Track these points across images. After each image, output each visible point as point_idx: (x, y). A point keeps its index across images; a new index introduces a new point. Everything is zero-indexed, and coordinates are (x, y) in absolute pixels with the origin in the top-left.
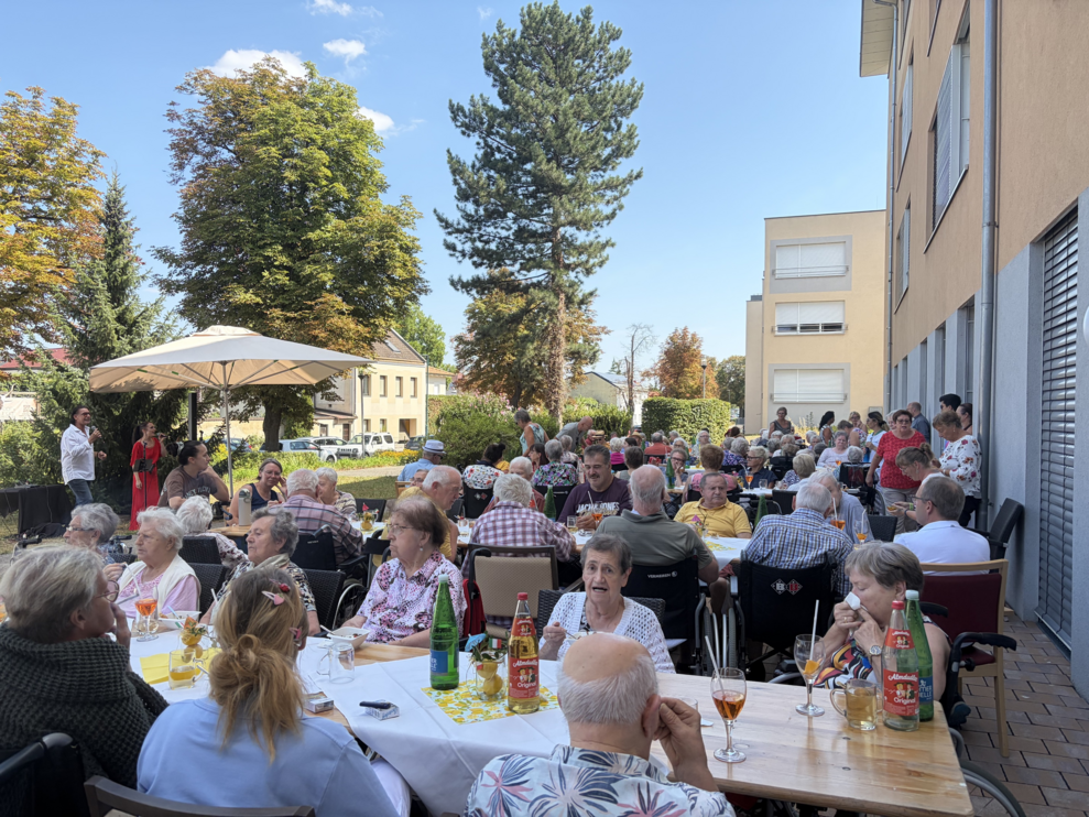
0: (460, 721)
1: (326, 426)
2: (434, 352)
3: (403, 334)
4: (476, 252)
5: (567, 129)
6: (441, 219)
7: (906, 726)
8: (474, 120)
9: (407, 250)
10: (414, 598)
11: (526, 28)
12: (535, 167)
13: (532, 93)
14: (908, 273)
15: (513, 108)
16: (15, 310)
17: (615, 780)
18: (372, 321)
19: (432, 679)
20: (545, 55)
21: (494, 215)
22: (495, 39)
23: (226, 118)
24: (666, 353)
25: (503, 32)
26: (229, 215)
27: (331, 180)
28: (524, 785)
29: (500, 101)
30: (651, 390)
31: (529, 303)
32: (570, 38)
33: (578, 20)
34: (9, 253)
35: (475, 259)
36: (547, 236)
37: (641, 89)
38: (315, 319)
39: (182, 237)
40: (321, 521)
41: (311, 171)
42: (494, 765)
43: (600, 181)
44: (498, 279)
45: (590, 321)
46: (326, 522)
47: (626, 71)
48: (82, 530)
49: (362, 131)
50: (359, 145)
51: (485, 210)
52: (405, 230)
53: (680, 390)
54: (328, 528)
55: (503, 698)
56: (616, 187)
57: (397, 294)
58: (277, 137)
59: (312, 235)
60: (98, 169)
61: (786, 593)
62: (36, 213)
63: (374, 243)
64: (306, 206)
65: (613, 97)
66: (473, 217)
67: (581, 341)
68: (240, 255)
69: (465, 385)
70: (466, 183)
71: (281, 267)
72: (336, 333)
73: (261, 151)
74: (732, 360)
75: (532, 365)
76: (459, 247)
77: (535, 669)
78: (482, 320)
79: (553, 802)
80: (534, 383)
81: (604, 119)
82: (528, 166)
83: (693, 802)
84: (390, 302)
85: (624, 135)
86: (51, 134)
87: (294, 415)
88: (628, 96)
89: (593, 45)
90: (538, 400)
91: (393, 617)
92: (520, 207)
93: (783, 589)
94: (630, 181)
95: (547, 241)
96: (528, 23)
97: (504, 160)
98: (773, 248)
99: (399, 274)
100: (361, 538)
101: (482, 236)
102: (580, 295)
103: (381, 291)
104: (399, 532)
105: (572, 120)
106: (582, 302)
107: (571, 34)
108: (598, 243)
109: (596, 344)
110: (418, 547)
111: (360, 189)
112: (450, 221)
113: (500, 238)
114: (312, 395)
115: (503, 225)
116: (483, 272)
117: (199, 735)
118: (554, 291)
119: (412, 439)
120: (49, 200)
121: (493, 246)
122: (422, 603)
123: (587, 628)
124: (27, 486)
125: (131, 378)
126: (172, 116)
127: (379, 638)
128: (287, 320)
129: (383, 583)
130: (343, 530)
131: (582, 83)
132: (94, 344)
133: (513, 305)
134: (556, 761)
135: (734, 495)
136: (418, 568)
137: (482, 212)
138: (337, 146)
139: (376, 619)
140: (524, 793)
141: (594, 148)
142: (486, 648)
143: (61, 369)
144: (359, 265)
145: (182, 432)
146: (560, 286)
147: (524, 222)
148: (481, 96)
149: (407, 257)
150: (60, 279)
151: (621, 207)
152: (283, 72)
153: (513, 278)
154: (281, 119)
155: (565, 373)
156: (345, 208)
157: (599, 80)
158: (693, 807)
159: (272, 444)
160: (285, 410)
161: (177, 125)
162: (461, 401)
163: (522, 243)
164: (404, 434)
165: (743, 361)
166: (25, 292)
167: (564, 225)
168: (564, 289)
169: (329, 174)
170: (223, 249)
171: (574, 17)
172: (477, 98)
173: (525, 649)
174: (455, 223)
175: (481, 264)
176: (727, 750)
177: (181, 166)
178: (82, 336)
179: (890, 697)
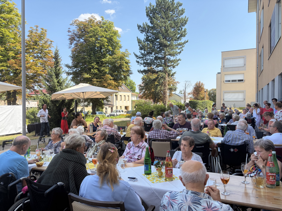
0: (153, 182)
1: (107, 108)
2: (133, 89)
3: (125, 84)
4: (144, 63)
5: (168, 30)
6: (135, 55)
7: (272, 187)
8: (144, 29)
9: (127, 63)
10: (137, 151)
11: (157, 4)
12: (160, 40)
13: (159, 21)
14: (263, 66)
15: (154, 25)
16: (33, 80)
17: (201, 200)
18: (118, 81)
19: (145, 172)
20: (162, 11)
21: (149, 53)
22: (149, 8)
23: (82, 31)
24: (194, 88)
25: (151, 6)
26: (83, 55)
27: (108, 46)
28: (176, 199)
29: (150, 24)
30: (190, 98)
31: (158, 76)
32: (169, 6)
33: (171, 2)
34: (31, 66)
35: (144, 65)
36: (163, 58)
37: (188, 19)
38: (104, 81)
39: (71, 61)
40: (111, 132)
41: (103, 44)
42: (168, 194)
43: (177, 43)
44: (150, 70)
45: (174, 80)
46: (112, 132)
47: (184, 14)
48: (55, 134)
49: (115, 33)
50: (115, 37)
51: (147, 52)
52: (126, 58)
53: (198, 98)
54: (113, 134)
55: (163, 177)
56: (181, 45)
57: (124, 74)
58: (94, 35)
59: (103, 60)
60: (52, 45)
61: (234, 152)
62: (38, 57)
63: (119, 62)
64: (102, 53)
65: (180, 21)
66: (143, 54)
67: (172, 85)
68: (85, 65)
69: (141, 97)
70: (142, 45)
71: (96, 68)
72: (109, 85)
73: (90, 39)
74: (212, 90)
75: (159, 92)
76: (140, 62)
77: (172, 170)
78: (146, 81)
79: (184, 204)
80: (159, 97)
81: (178, 27)
82: (158, 40)
83: (221, 206)
84: (123, 77)
85: (183, 31)
86: (41, 37)
87: (99, 105)
88: (184, 21)
89: (175, 8)
90: (160, 101)
91: (132, 156)
92: (156, 51)
93: (233, 151)
94: (185, 43)
95: (163, 60)
96: (157, 3)
97: (151, 39)
98: (224, 60)
99: (125, 69)
100: (121, 136)
101: (146, 59)
102: (172, 73)
103: (120, 74)
104: (133, 135)
105: (169, 28)
106: (172, 75)
107: (169, 5)
108: (177, 59)
109: (176, 86)
110: (138, 139)
111: (115, 48)
112: (138, 55)
113: (151, 59)
114: (104, 100)
115: (151, 56)
116: (146, 68)
117: (95, 184)
118: (165, 72)
119: (128, 111)
120: (40, 53)
121: (149, 61)
122: (139, 153)
123: (183, 160)
124: (37, 123)
125: (61, 97)
126: (69, 31)
127: (129, 161)
128: (97, 81)
129: (129, 147)
130: (116, 134)
131: (172, 18)
132: (52, 88)
133: (154, 76)
134: (184, 193)
135: (217, 126)
136: (138, 144)
137: (146, 53)
138: (109, 37)
139: (128, 157)
140: (176, 202)
141: (175, 35)
142: (158, 164)
143: (45, 95)
144: (115, 67)
145: (73, 110)
146: (166, 71)
147: (157, 55)
148: (146, 23)
149: (127, 65)
150: (43, 73)
151: (182, 50)
152: (96, 19)
153: (154, 69)
154: (95, 31)
155: (168, 94)
156: (111, 53)
157: (176, 17)
158: (221, 208)
159: (94, 113)
160: (97, 104)
161: (70, 34)
162: (141, 102)
163: (156, 60)
164: (126, 110)
165: (215, 90)
166: (35, 76)
167: (167, 55)
168: (167, 72)
169: (107, 44)
170: (81, 64)
171: (170, 1)
172: (145, 23)
173: (170, 165)
174: (139, 56)
175: (146, 66)
176: (224, 192)
177: (71, 44)
178: (49, 86)
179: (268, 179)
